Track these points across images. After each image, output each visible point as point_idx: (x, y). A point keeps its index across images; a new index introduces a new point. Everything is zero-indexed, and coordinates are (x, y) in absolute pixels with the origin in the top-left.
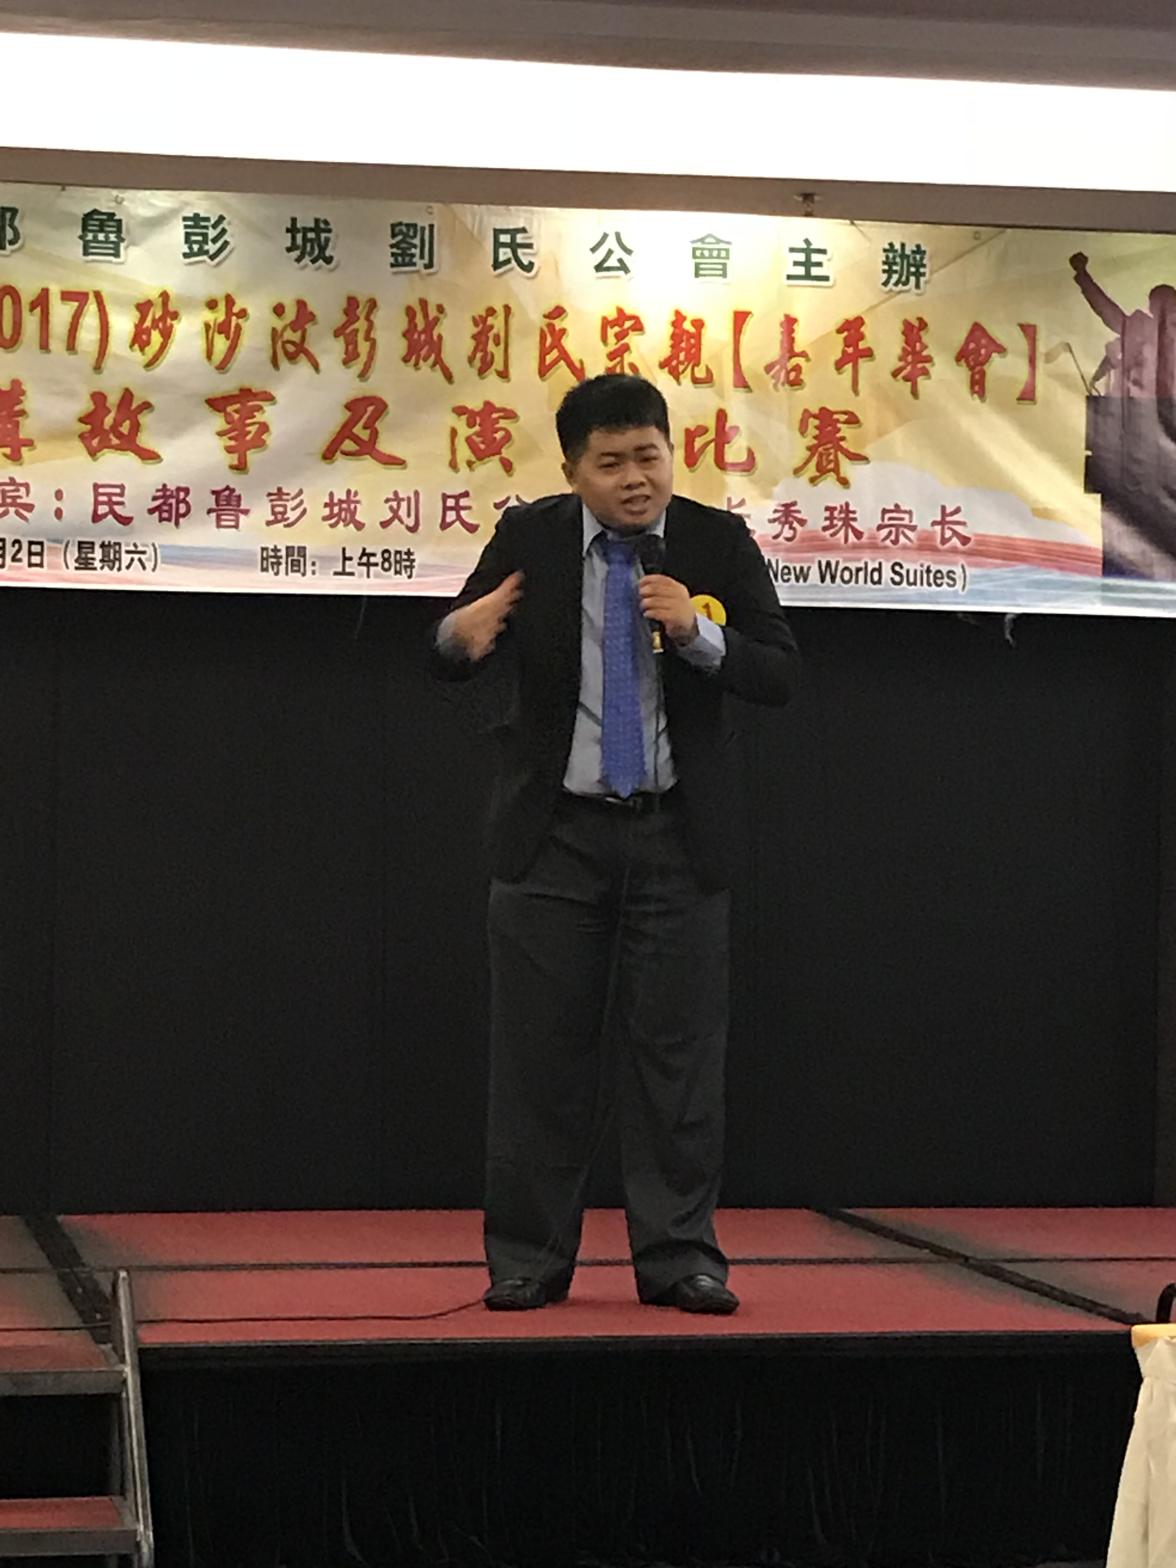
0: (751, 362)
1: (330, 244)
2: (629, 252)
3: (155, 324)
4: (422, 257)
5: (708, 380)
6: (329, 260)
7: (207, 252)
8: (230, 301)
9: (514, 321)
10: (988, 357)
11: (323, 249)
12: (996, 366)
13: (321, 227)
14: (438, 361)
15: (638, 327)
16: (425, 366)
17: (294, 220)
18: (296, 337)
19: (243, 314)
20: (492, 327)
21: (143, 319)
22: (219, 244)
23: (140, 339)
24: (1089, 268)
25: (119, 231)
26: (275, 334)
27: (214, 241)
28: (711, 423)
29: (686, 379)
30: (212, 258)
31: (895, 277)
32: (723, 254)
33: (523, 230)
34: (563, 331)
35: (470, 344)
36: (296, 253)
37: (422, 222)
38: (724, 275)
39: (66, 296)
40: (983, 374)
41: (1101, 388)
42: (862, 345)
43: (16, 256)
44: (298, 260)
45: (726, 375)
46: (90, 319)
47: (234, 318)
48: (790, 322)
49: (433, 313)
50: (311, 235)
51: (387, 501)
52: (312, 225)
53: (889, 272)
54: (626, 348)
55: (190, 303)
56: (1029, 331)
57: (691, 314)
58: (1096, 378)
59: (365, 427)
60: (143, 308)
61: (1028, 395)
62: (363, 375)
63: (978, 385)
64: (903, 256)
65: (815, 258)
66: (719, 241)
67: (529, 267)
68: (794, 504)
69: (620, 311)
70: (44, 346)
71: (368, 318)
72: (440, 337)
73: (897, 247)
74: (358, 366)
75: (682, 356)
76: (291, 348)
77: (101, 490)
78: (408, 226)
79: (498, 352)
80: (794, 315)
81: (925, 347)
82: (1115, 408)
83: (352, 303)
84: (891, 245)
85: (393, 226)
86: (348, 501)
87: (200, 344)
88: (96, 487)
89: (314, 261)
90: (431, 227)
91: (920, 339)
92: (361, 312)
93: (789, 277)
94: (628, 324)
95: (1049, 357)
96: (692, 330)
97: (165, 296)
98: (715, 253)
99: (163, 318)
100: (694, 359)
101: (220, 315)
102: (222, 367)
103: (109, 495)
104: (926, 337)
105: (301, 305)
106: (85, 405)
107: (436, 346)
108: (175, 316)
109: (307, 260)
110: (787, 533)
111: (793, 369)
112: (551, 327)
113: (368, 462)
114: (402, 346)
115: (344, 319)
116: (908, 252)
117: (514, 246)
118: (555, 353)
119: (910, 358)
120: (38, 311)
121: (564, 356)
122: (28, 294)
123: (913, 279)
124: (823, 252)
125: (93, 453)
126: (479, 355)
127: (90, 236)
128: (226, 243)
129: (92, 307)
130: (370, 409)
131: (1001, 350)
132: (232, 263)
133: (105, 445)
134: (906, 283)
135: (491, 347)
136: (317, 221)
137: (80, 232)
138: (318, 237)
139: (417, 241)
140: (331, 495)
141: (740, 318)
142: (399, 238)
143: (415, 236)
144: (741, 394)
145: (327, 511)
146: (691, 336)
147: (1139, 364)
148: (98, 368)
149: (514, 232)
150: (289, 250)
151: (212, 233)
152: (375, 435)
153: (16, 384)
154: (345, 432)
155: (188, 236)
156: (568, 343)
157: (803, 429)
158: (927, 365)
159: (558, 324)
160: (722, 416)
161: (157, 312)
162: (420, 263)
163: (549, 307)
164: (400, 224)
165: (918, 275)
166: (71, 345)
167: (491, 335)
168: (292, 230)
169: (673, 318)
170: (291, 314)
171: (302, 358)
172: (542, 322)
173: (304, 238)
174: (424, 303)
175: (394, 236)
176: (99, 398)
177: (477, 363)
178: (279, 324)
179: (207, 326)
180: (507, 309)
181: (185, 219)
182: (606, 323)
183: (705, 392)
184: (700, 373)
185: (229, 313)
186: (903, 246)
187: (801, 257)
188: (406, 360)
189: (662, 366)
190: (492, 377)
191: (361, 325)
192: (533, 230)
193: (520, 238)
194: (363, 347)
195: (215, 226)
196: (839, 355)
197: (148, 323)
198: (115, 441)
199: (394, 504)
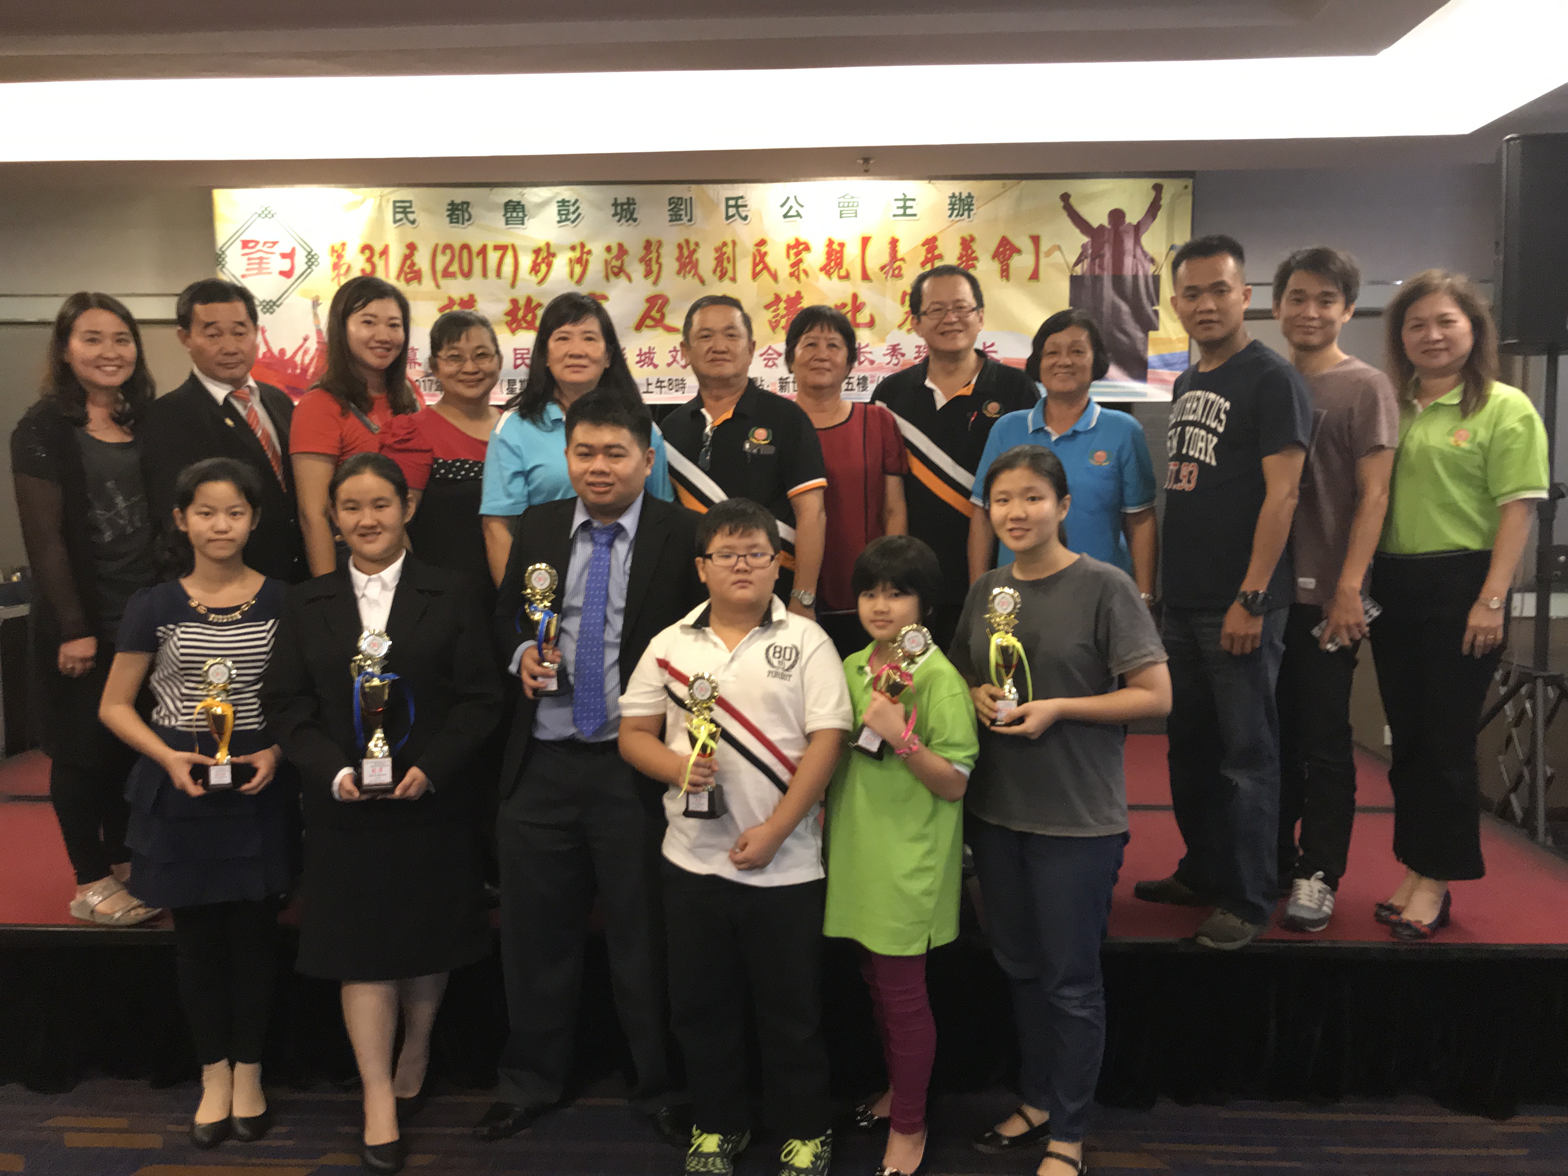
0: (873, 266)
1: (636, 212)
2: (802, 206)
3: (543, 260)
4: (686, 215)
5: (847, 277)
6: (635, 220)
7: (569, 220)
8: (583, 246)
9: (738, 249)
10: (1010, 256)
11: (632, 213)
12: (1016, 262)
13: (630, 202)
14: (696, 274)
15: (807, 248)
16: (689, 277)
17: (616, 199)
18: (618, 263)
19: (589, 252)
20: (725, 253)
21: (537, 258)
22: (576, 214)
23: (535, 269)
24: (1072, 201)
25: (523, 211)
26: (607, 262)
27: (574, 213)
28: (849, 301)
29: (835, 276)
30: (573, 222)
31: (956, 212)
32: (855, 204)
33: (742, 197)
34: (765, 253)
35: (714, 263)
36: (617, 218)
37: (686, 196)
38: (856, 216)
39: (497, 248)
40: (1008, 265)
41: (1078, 270)
42: (936, 252)
43: (470, 228)
44: (619, 221)
45: (857, 273)
46: (509, 259)
47: (585, 256)
48: (894, 242)
49: (692, 247)
50: (625, 207)
51: (670, 352)
52: (625, 201)
53: (953, 209)
54: (800, 261)
55: (562, 248)
56: (1036, 240)
57: (837, 240)
58: (1076, 264)
59: (658, 311)
60: (537, 252)
61: (1035, 276)
62: (655, 283)
63: (1005, 273)
64: (961, 200)
65: (909, 204)
66: (852, 197)
67: (745, 218)
68: (898, 345)
69: (797, 240)
70: (485, 274)
71: (657, 251)
72: (697, 260)
73: (957, 194)
74: (653, 277)
75: (833, 264)
76: (616, 270)
77: (518, 352)
78: (679, 199)
79: (729, 267)
80: (897, 237)
81: (973, 252)
82: (1088, 282)
83: (648, 245)
84: (954, 194)
85: (670, 199)
86: (649, 353)
87: (567, 270)
88: (515, 350)
89: (627, 221)
90: (691, 198)
91: (970, 247)
92: (654, 248)
93: (895, 216)
94: (801, 247)
95: (1048, 254)
96: (838, 249)
97: (548, 245)
98: (851, 205)
99: (547, 257)
100: (840, 265)
101: (577, 254)
102: (579, 282)
103: (523, 354)
104: (975, 246)
105: (620, 246)
106: (508, 306)
107: (695, 265)
108: (554, 255)
109: (623, 221)
110: (895, 361)
111: (896, 268)
112: (759, 251)
113: (660, 331)
114: (676, 266)
115: (644, 252)
116: (963, 197)
117: (737, 206)
118: (761, 266)
119: (964, 259)
120: (481, 256)
121: (766, 267)
122: (475, 248)
123: (966, 213)
124: (914, 200)
125: (513, 331)
126: (719, 269)
127: (509, 215)
128: (579, 215)
129: (510, 253)
130: (660, 302)
131: (1019, 251)
132: (583, 224)
133: (519, 327)
134: (962, 215)
135: (725, 264)
136: (628, 199)
137: (503, 213)
138: (629, 208)
139: (683, 207)
140: (641, 350)
141: (865, 241)
142: (673, 206)
143: (681, 205)
144: (866, 284)
145: (638, 359)
146: (837, 252)
147: (1102, 257)
148: (513, 285)
149: (737, 199)
150: (614, 215)
151: (572, 209)
152: (663, 316)
153: (472, 297)
154: (646, 315)
155: (559, 211)
156: (768, 259)
157: (903, 302)
158: (975, 262)
159: (763, 249)
160: (855, 297)
161: (544, 254)
162: (685, 219)
163: (757, 240)
164: (673, 198)
165: (970, 210)
166: (499, 274)
167: (726, 256)
168: (615, 204)
169: (827, 242)
170: (615, 251)
171: (623, 277)
172: (753, 249)
173: (622, 210)
174: (687, 242)
175: (670, 204)
176: (514, 302)
177: (718, 273)
178: (609, 257)
179: (571, 260)
180: (734, 243)
181: (558, 202)
182: (789, 247)
183: (845, 284)
184: (843, 273)
185: (582, 253)
186: (960, 194)
187: (901, 204)
188: (679, 273)
189: (822, 269)
190: (726, 281)
191: (654, 255)
192: (747, 197)
193: (740, 202)
194: (655, 267)
195: (574, 204)
196: (922, 259)
197: (539, 260)
198: (524, 325)
199: (674, 353)
